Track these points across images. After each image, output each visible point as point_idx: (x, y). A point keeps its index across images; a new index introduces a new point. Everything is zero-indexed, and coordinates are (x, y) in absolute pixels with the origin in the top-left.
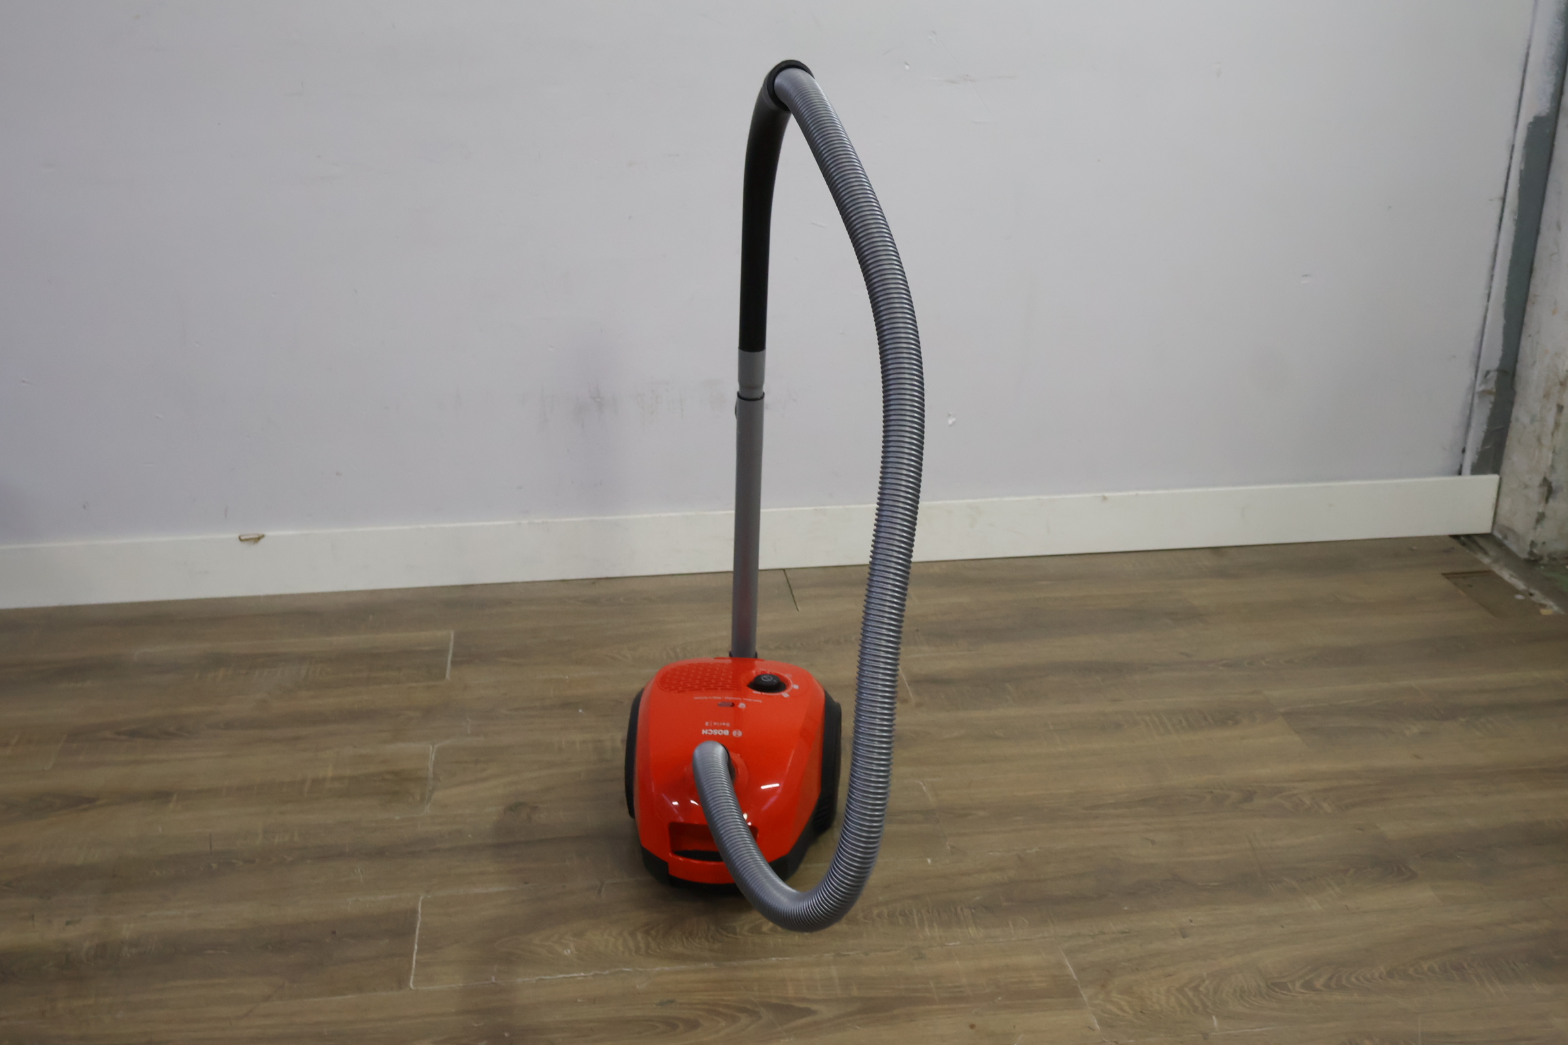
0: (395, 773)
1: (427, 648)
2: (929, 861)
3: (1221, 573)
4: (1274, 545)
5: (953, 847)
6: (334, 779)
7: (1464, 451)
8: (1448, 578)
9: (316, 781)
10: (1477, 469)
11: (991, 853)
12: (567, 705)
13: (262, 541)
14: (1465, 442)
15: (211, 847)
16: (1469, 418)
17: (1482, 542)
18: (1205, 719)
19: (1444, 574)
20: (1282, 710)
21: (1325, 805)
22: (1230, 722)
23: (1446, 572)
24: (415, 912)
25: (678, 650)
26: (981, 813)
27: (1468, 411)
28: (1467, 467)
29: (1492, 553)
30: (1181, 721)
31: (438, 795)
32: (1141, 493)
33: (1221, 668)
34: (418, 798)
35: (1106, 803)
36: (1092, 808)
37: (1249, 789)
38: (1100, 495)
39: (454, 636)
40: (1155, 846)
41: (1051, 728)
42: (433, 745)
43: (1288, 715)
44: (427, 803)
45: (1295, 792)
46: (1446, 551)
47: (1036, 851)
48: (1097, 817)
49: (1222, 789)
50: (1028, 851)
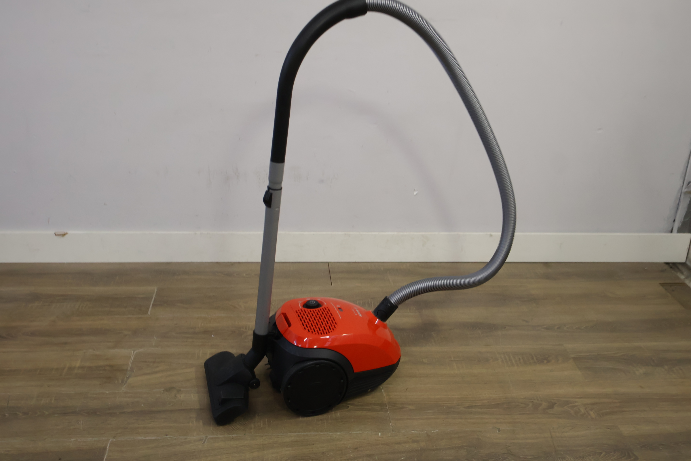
0: (111, 366)
1: (142, 296)
2: (380, 434)
3: (548, 277)
4: (576, 263)
5: (393, 427)
6: (79, 368)
7: (674, 221)
8: (662, 286)
9: (71, 369)
10: (680, 230)
11: (413, 432)
12: (207, 332)
13: (66, 236)
14: (675, 216)
15: (8, 404)
16: (678, 204)
17: (680, 267)
18: (533, 358)
20: (573, 356)
21: (591, 413)
22: (545, 361)
23: (661, 282)
24: (105, 449)
26: (411, 407)
27: (678, 202)
28: (675, 229)
29: (685, 273)
30: (520, 359)
31: (131, 380)
33: (543, 330)
34: (120, 381)
35: (477, 405)
36: (469, 407)
37: (552, 401)
38: (489, 233)
39: (157, 290)
40: (500, 432)
41: (453, 359)
42: (134, 351)
43: (575, 359)
44: (124, 385)
45: (576, 404)
46: (662, 271)
47: (437, 432)
48: (471, 413)
49: (538, 400)
50: (433, 431)
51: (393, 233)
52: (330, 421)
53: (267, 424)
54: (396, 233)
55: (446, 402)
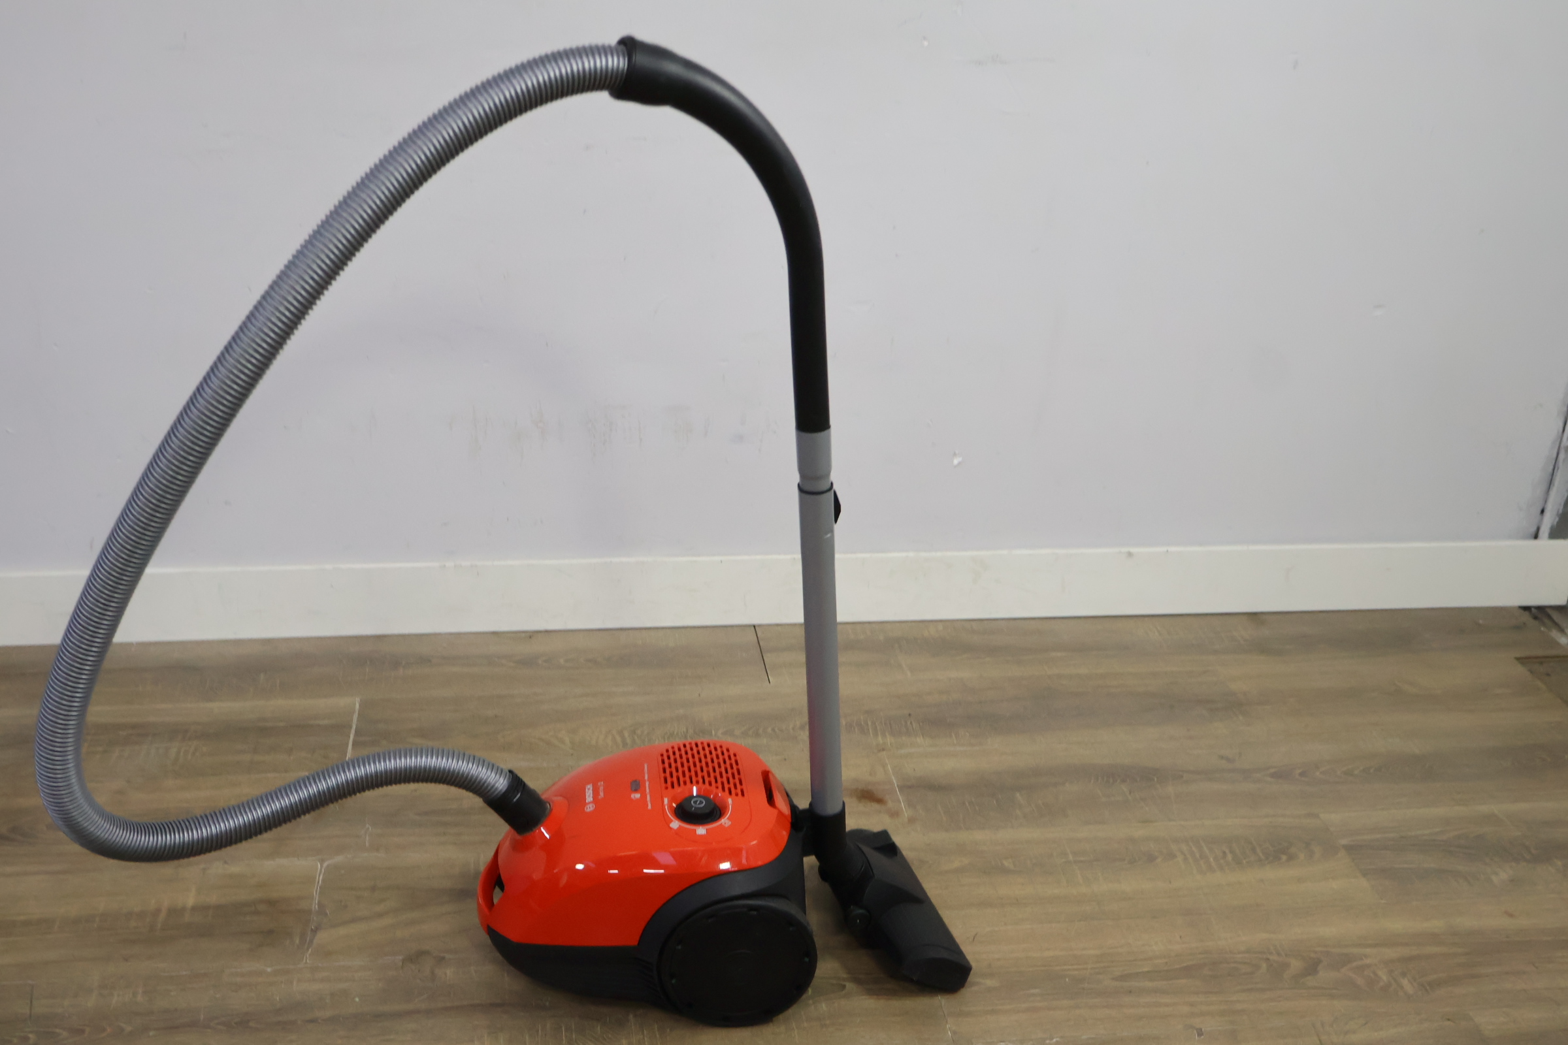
0: (271, 903)
1: (326, 722)
3: (1262, 648)
5: (954, 1033)
6: (195, 909)
7: (1542, 511)
8: (1522, 663)
9: (175, 912)
10: (1556, 533)
14: (1545, 502)
15: (31, 1009)
16: (1552, 475)
17: (1556, 616)
18: (1254, 850)
19: (1518, 659)
20: (1344, 842)
21: (1405, 982)
22: (1284, 858)
23: (1518, 655)
25: (626, 734)
26: (990, 983)
27: (1551, 467)
28: (1545, 530)
30: (1224, 853)
31: (322, 937)
32: (1172, 549)
33: (1269, 779)
34: (298, 940)
35: (1140, 971)
36: (1123, 978)
37: (1313, 955)
38: (1125, 550)
39: (360, 706)
40: (1202, 1037)
41: (1071, 858)
42: (322, 861)
43: (1349, 849)
44: (308, 949)
45: (1368, 961)
46: (1518, 628)
47: (1057, 1041)
48: (1130, 992)
49: (1279, 954)
50: (1048, 1042)
51: (904, 554)
52: (806, 1025)
53: (658, 1036)
54: (911, 554)
55: (1070, 967)
